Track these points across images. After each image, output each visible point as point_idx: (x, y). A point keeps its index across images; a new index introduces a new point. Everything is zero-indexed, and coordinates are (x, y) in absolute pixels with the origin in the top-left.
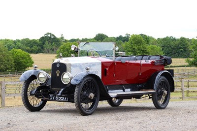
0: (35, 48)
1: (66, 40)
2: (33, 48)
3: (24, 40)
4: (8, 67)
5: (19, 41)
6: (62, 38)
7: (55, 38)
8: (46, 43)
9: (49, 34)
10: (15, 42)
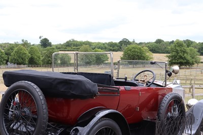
0: (116, 48)
1: (136, 43)
2: (114, 48)
3: (109, 43)
4: (91, 60)
5: (106, 43)
6: (134, 42)
7: (129, 41)
8: (123, 45)
9: (125, 39)
10: (104, 44)
